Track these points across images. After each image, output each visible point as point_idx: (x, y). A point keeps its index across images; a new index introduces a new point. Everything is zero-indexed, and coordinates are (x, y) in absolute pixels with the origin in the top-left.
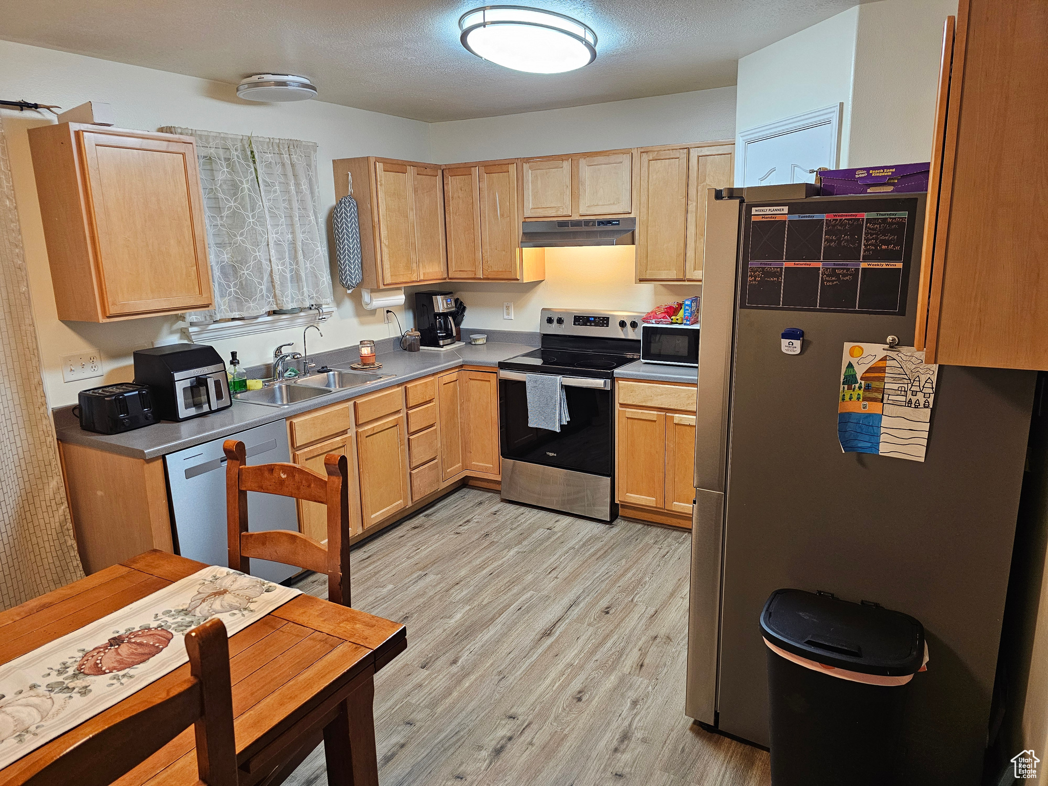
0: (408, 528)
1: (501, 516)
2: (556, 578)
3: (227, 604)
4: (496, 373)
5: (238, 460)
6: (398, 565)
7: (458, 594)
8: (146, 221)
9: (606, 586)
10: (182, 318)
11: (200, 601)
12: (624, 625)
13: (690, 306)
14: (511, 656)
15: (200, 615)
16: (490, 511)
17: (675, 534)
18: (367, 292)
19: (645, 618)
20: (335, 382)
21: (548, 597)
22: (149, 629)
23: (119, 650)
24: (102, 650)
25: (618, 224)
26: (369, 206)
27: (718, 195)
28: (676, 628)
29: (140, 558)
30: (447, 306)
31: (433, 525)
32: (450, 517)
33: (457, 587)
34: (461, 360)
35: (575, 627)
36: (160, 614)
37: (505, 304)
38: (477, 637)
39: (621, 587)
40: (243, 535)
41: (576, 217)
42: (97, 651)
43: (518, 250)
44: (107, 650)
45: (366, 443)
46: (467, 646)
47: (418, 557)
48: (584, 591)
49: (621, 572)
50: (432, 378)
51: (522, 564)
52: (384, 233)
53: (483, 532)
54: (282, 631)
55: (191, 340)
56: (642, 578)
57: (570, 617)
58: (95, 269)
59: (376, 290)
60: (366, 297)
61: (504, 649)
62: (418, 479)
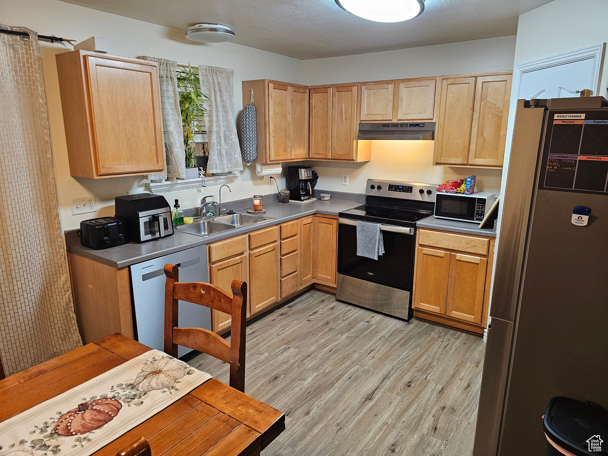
0: (277, 314)
1: (336, 311)
2: (374, 357)
3: (160, 383)
4: (337, 219)
5: (173, 278)
6: (271, 340)
7: (310, 364)
8: (125, 115)
9: (407, 366)
10: (146, 177)
11: (143, 378)
12: (421, 396)
13: (470, 182)
14: (345, 412)
15: (142, 390)
16: (329, 307)
17: (452, 332)
18: (259, 165)
19: (435, 392)
20: (237, 220)
21: (369, 371)
22: (106, 399)
23: (84, 415)
24: (73, 414)
25: (424, 126)
26: (263, 110)
27: (527, 104)
28: (458, 402)
29: (107, 339)
30: (307, 175)
31: (293, 314)
32: (304, 309)
33: (309, 358)
34: (315, 210)
35: (388, 395)
36: (115, 388)
37: (344, 175)
38: (322, 396)
39: (418, 368)
40: (175, 329)
41: (395, 121)
42: (69, 414)
43: (355, 141)
44: (76, 415)
45: (255, 260)
46: (316, 402)
47: (284, 335)
48: (392, 369)
49: (417, 357)
50: (296, 221)
51: (351, 345)
52: (272, 128)
53: (324, 321)
54: (196, 410)
55: (151, 191)
56: (431, 363)
57: (384, 387)
58: (93, 145)
59: (265, 164)
60: (259, 168)
61: (341, 406)
62: (286, 284)
